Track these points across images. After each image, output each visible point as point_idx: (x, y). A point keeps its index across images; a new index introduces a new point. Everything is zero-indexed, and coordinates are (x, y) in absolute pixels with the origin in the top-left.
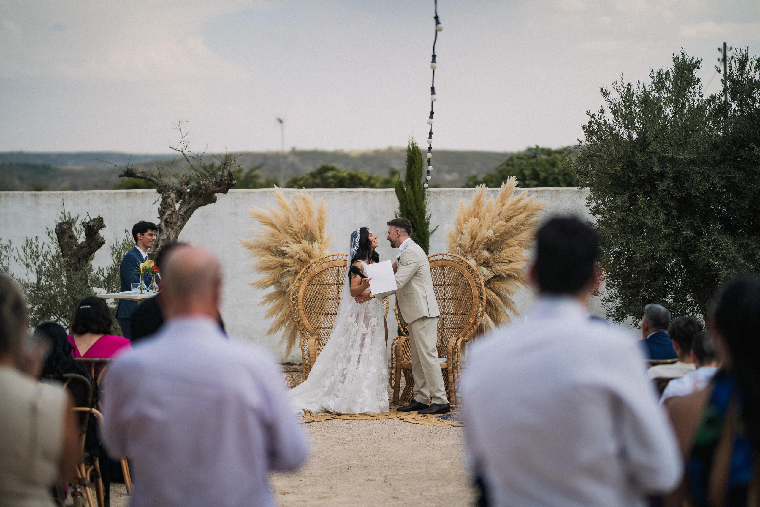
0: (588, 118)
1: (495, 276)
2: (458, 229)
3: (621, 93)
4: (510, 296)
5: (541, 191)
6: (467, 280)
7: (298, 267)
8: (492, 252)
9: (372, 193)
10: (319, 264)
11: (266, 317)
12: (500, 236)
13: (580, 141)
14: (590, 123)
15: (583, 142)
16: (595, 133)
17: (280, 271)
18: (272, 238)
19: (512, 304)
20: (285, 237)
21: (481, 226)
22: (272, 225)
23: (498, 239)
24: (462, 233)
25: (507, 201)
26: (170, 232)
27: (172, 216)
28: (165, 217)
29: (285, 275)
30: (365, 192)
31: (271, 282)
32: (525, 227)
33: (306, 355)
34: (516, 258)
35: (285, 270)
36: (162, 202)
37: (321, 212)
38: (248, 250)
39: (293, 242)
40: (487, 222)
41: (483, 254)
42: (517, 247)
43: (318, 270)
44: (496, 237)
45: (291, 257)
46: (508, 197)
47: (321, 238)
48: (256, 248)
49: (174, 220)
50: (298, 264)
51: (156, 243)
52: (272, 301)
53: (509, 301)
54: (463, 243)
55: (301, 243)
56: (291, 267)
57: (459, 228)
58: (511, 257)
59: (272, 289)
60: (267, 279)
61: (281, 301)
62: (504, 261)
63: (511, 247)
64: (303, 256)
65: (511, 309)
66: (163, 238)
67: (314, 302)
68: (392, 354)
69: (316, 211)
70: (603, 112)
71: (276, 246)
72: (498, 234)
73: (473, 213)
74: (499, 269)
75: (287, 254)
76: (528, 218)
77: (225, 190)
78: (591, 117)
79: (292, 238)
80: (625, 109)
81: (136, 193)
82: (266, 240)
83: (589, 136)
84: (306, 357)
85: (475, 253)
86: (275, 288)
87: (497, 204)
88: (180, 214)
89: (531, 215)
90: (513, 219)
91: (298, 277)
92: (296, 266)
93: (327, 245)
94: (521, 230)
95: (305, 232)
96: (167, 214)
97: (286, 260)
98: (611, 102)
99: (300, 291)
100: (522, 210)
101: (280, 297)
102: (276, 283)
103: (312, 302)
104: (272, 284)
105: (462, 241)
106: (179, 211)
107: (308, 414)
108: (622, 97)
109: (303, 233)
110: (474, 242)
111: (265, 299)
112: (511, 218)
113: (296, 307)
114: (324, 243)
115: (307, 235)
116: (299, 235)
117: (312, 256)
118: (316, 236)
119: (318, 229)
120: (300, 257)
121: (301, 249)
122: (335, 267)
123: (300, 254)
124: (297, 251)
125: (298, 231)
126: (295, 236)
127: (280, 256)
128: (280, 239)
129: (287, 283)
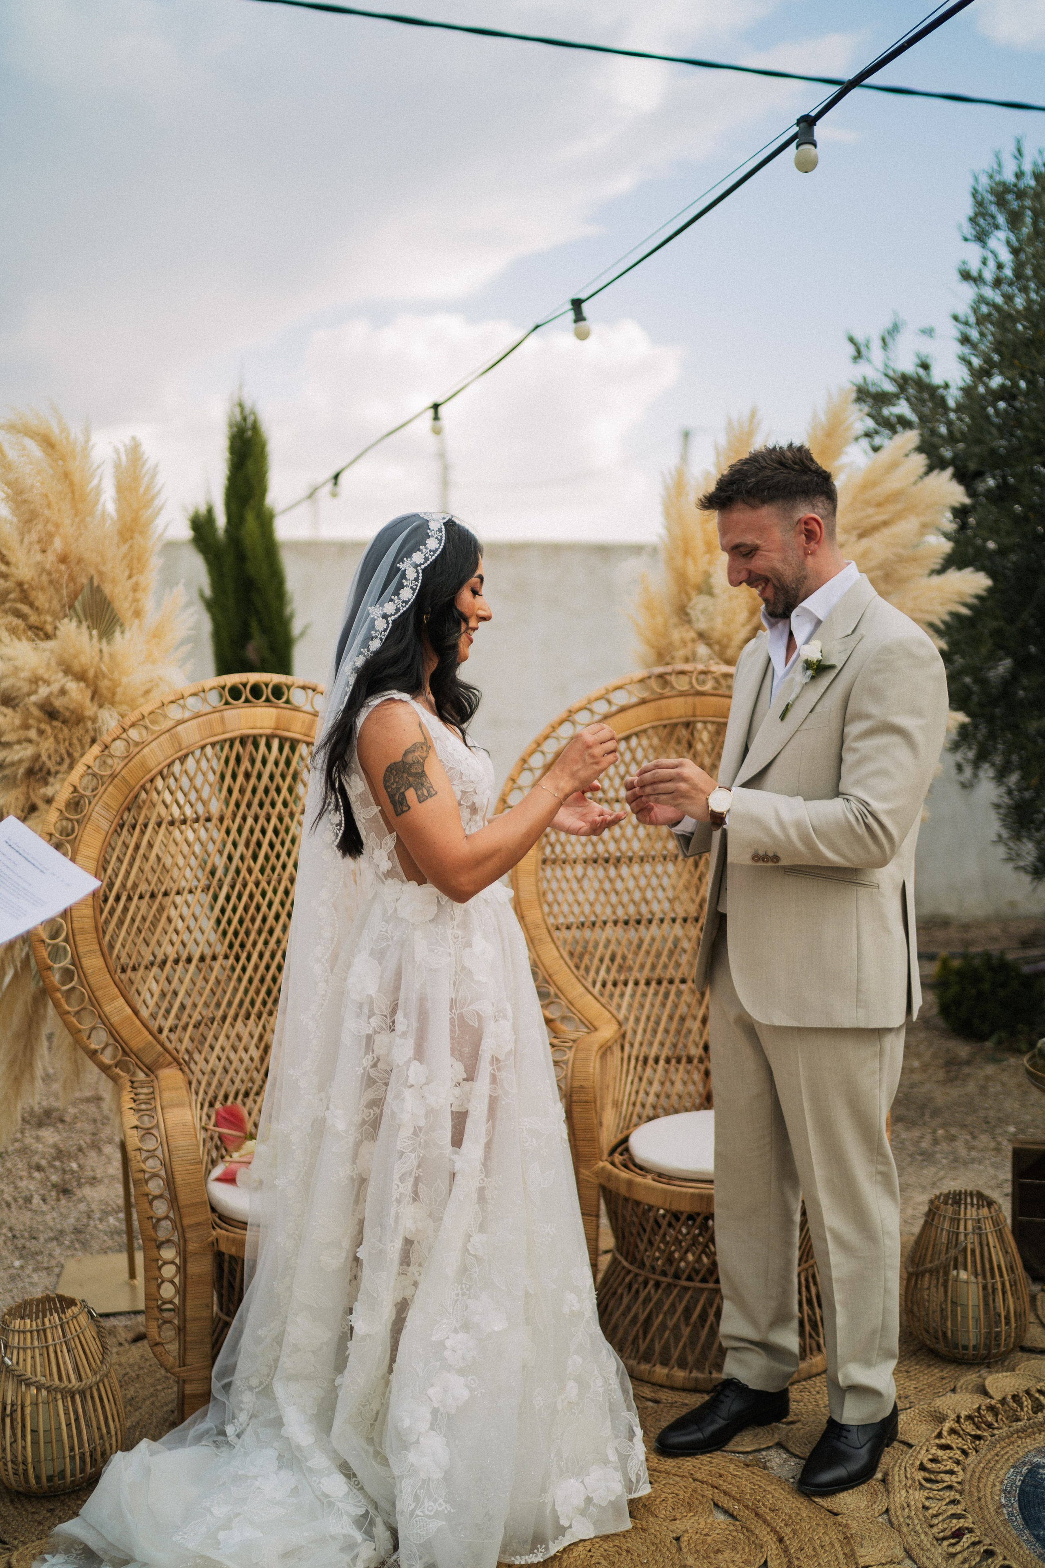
39: (13, 631)
45: (10, 701)
47: (137, 613)
50: (41, 732)
64: (63, 692)
67: (149, 908)
79: (6, 612)
92: (30, 741)
95: (68, 584)
109: (59, 590)
113: (66, 940)
114: (154, 636)
115: (76, 597)
116: (41, 599)
117: (114, 694)
118: (116, 604)
119: (127, 573)
120: (52, 699)
121: (53, 663)
122: (232, 742)
123: (48, 683)
124: (41, 672)
125: (33, 579)
126: (22, 602)
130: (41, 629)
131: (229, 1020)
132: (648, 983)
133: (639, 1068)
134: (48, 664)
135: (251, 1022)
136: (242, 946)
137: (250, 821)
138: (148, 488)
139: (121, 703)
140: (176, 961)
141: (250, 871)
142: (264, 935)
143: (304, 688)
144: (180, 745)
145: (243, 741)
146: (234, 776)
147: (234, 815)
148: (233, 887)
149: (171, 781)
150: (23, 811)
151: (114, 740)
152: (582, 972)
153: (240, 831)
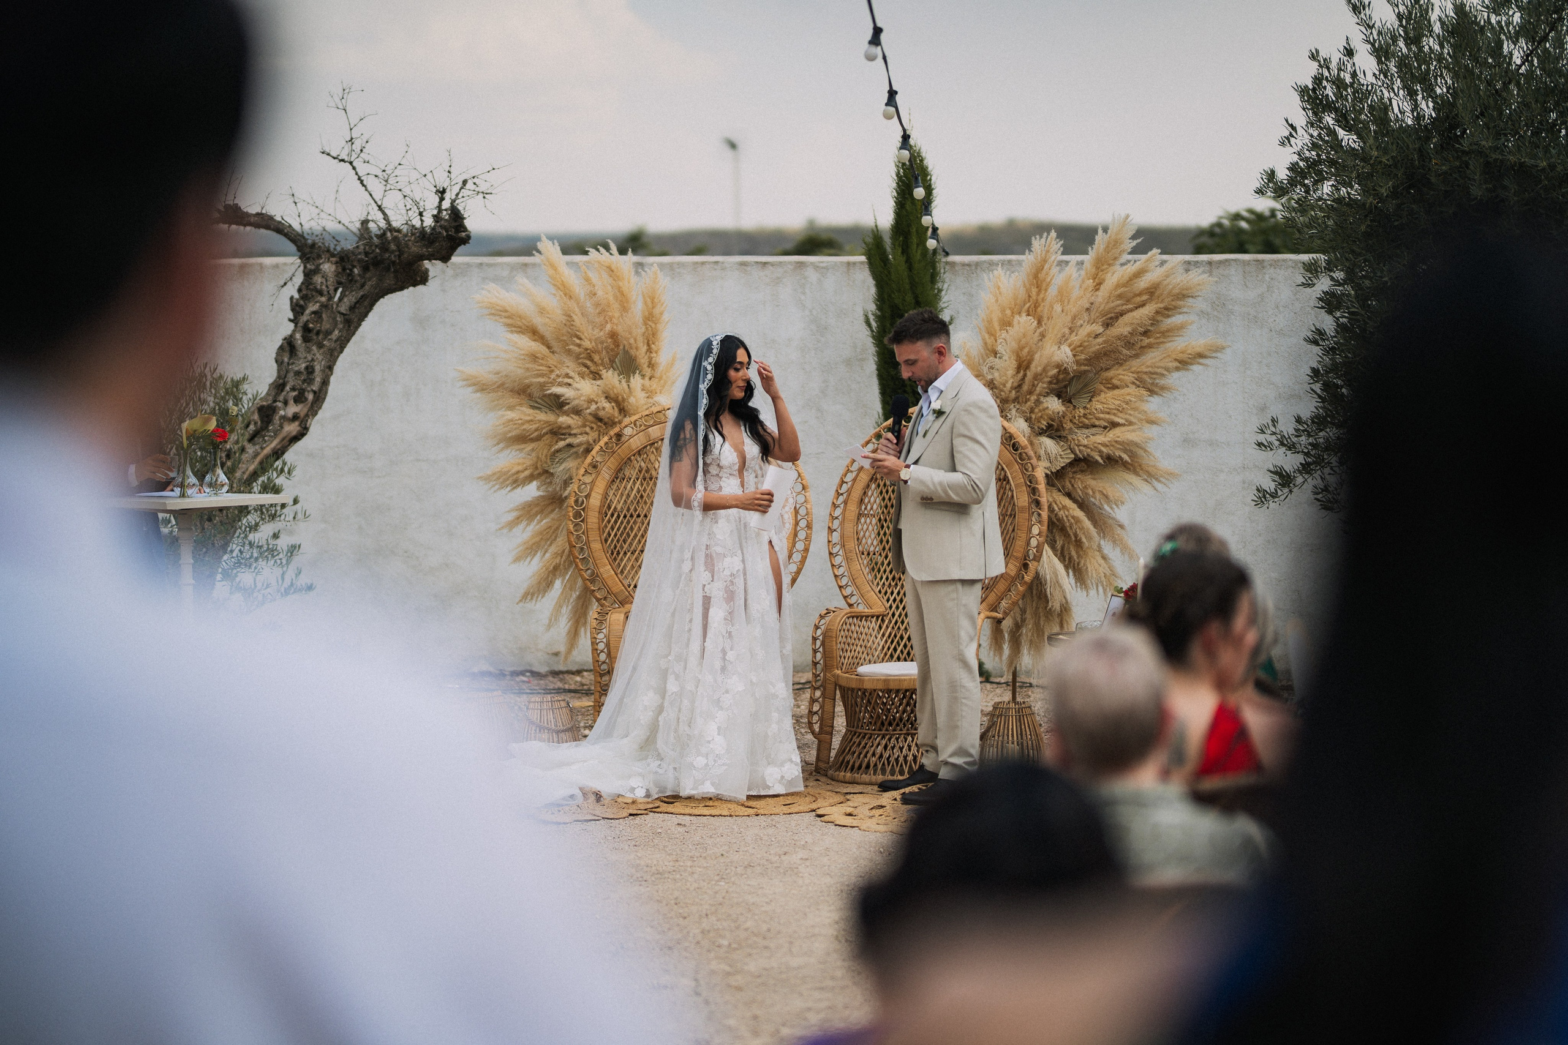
0: (1313, 68)
1: (1077, 461)
2: (986, 344)
3: (1397, 6)
4: (1112, 508)
5: (1221, 262)
6: (1003, 469)
7: (593, 435)
8: (1070, 402)
9: (816, 267)
10: (643, 427)
11: (518, 559)
12: (1089, 361)
13: (1291, 126)
14: (1318, 80)
15: (1299, 129)
16: (1329, 107)
17: (551, 446)
18: (530, 366)
19: (1119, 531)
20: (562, 363)
21: (1043, 336)
22: (534, 333)
23: (1083, 368)
24: (995, 353)
25: (1109, 275)
26: (314, 355)
27: (321, 317)
28: (304, 318)
29: (561, 456)
30: (801, 265)
31: (527, 473)
32: (1151, 340)
33: (602, 651)
34: (1127, 417)
35: (562, 444)
36: (302, 283)
37: (652, 301)
38: (478, 394)
39: (582, 375)
40: (1058, 324)
41: (1045, 405)
42: (1132, 389)
43: (636, 442)
44: (1078, 363)
45: (577, 412)
46: (1110, 265)
47: (651, 365)
48: (494, 391)
49: (326, 325)
50: (592, 428)
51: (281, 381)
52: (533, 520)
53: (1110, 521)
54: (998, 378)
55: (601, 378)
56: (575, 435)
57: (990, 341)
58: (1114, 414)
59: (532, 491)
60: (519, 464)
61: (553, 519)
62: (1097, 423)
63: (1115, 387)
64: (604, 408)
65: (1114, 542)
66: (296, 369)
67: (628, 522)
68: (815, 651)
69: (640, 299)
70: (1350, 52)
71: (542, 386)
72: (1083, 357)
73: (1024, 305)
74: (1085, 442)
75: (566, 404)
76: (1159, 318)
77: (444, 252)
78: (1320, 66)
79: (579, 364)
80: (1407, 45)
81: (261, 265)
82: (520, 371)
83: (1315, 114)
84: (603, 657)
85: (1026, 402)
86: (538, 488)
87: (1083, 282)
88: (339, 312)
89: (1166, 309)
90: (1121, 320)
91: (589, 459)
92: (587, 433)
93: (665, 383)
94: (1142, 347)
95: (612, 350)
96: (307, 312)
97: (563, 420)
98: (1371, 27)
99: (593, 494)
100: (1145, 297)
101: (553, 511)
102: (540, 475)
103: (622, 523)
104: (531, 478)
105: (996, 375)
106: (337, 305)
107: (593, 798)
108: (1400, 16)
109: (608, 352)
110: (1025, 375)
111: (515, 514)
112: (1117, 318)
113: (583, 533)
114: (658, 378)
115: (616, 357)
116: (596, 358)
117: (629, 409)
118: (638, 360)
119: (645, 343)
120: (598, 412)
121: (600, 392)
123: (596, 403)
124: (592, 397)
125: (593, 347)
126: (588, 360)
127: (550, 408)
128: (550, 367)
129: (567, 476)
130: (598, 374)
134: (597, 393)
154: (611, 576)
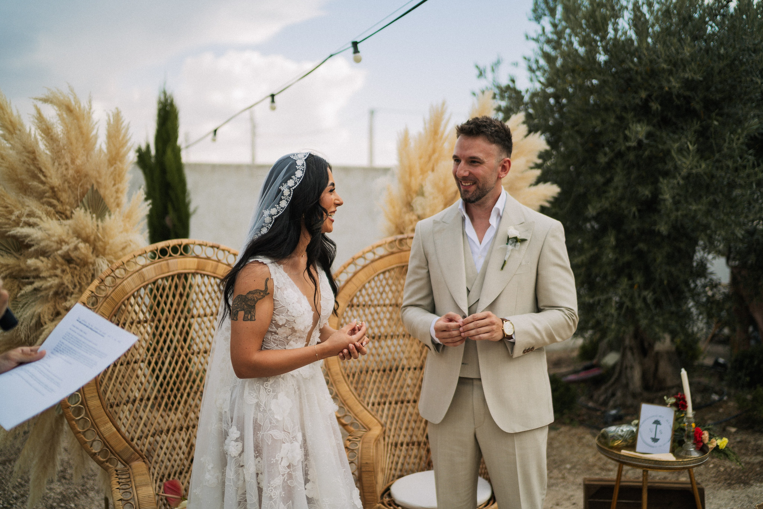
20: (23, 205)
35: (29, 288)
37: (117, 141)
39: (48, 214)
45: (46, 253)
50: (63, 271)
56: (44, 278)
64: (76, 248)
67: (126, 370)
69: (104, 139)
75: (29, 246)
79: (43, 204)
92: (56, 276)
95: (77, 189)
97: (31, 262)
103: (119, 372)
109: (74, 191)
114: (127, 217)
115: (84, 196)
116: (64, 196)
117: (105, 249)
118: (107, 200)
119: (113, 183)
120: (70, 253)
121: (71, 232)
122: (173, 277)
123: (67, 243)
124: (64, 237)
125: (60, 185)
126: (53, 198)
127: (8, 252)
128: (7, 207)
129: (34, 321)
131: (171, 432)
132: (396, 403)
133: (393, 450)
134: (68, 234)
135: (183, 433)
136: (178, 390)
137: (182, 320)
138: (125, 136)
139: (108, 254)
140: (141, 400)
141: (182, 348)
142: (190, 384)
143: (212, 247)
144: (144, 279)
145: (179, 276)
146: (174, 296)
147: (174, 317)
148: (173, 357)
149: (139, 299)
150: (52, 315)
151: (107, 276)
152: (361, 398)
153: (177, 326)
154: (114, 433)
